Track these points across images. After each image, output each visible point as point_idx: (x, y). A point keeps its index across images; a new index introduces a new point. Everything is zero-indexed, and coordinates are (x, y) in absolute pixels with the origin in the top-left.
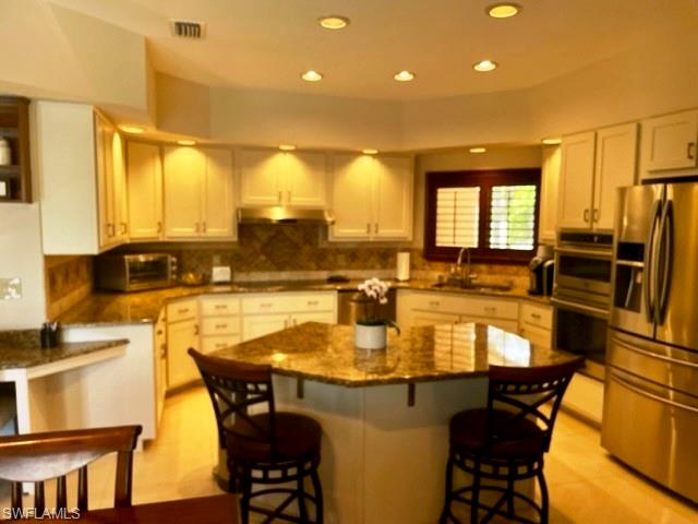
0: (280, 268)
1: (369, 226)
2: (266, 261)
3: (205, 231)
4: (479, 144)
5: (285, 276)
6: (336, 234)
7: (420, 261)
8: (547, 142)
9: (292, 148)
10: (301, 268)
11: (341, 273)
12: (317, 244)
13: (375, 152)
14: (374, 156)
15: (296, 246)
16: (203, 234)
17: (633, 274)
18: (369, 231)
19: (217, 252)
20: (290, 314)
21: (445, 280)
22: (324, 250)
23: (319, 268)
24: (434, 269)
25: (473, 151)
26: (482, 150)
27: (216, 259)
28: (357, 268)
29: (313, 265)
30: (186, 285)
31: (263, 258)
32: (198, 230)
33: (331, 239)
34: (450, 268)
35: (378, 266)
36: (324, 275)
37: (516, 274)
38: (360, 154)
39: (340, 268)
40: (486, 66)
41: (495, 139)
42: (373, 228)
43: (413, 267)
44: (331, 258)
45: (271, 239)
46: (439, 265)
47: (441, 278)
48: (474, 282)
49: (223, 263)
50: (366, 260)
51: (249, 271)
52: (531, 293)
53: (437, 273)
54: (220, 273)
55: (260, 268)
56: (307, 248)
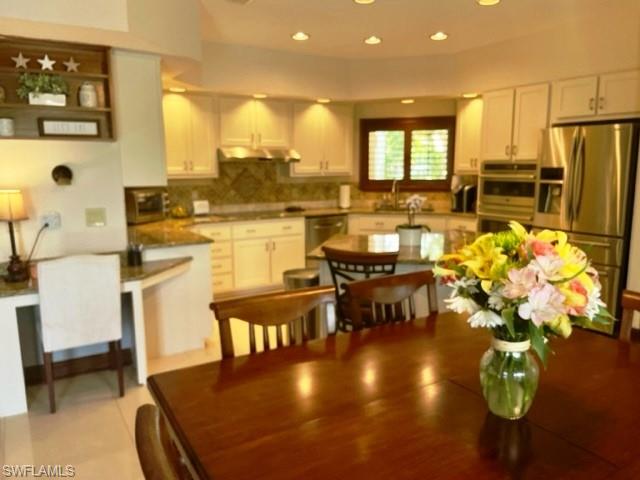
0: (247, 200)
1: (321, 163)
2: (235, 196)
3: (191, 169)
4: (408, 97)
5: (251, 207)
6: (297, 171)
7: (357, 191)
8: (466, 96)
9: (264, 96)
10: (265, 201)
11: (295, 204)
12: (275, 180)
13: (327, 101)
14: (325, 104)
15: (259, 182)
16: (190, 172)
17: (549, 189)
18: (321, 167)
19: (196, 188)
20: (270, 237)
21: (378, 206)
22: (281, 185)
23: (278, 200)
24: (368, 198)
25: (405, 102)
26: (411, 101)
27: (195, 194)
28: (307, 200)
29: (273, 197)
30: (176, 217)
31: (233, 192)
32: (186, 169)
33: (292, 175)
34: (382, 196)
35: (322, 197)
36: (282, 206)
37: (433, 199)
38: (316, 102)
39: (294, 199)
40: (440, 36)
41: (423, 92)
42: (324, 166)
43: (352, 197)
44: (286, 191)
45: (239, 175)
46: (373, 195)
47: (375, 204)
48: (401, 206)
49: (201, 198)
50: (313, 193)
51: (221, 204)
52: (454, 211)
53: (371, 200)
54: (201, 206)
55: (230, 202)
56: (268, 183)
